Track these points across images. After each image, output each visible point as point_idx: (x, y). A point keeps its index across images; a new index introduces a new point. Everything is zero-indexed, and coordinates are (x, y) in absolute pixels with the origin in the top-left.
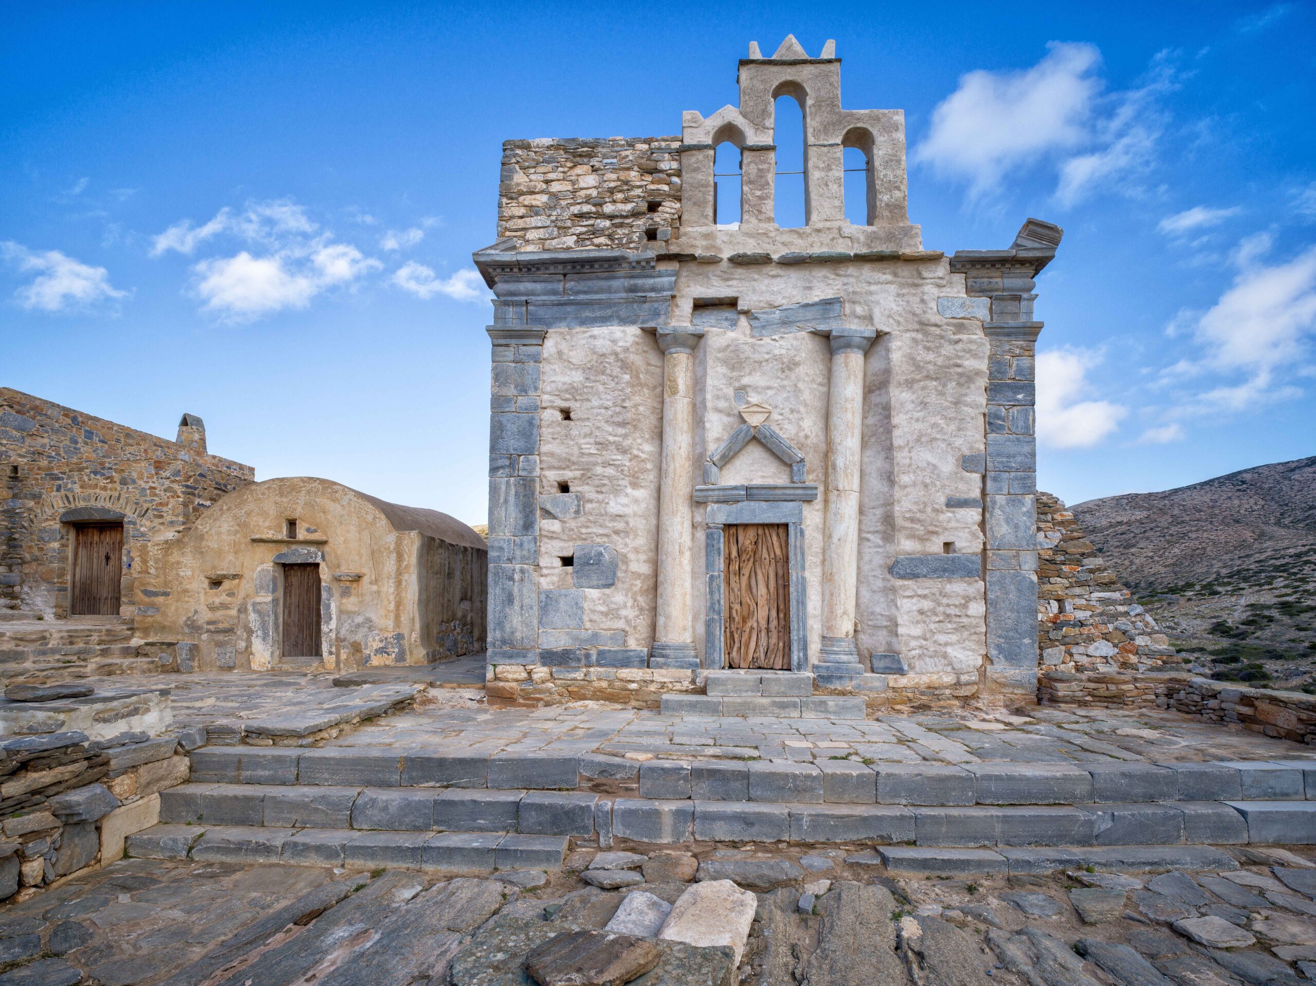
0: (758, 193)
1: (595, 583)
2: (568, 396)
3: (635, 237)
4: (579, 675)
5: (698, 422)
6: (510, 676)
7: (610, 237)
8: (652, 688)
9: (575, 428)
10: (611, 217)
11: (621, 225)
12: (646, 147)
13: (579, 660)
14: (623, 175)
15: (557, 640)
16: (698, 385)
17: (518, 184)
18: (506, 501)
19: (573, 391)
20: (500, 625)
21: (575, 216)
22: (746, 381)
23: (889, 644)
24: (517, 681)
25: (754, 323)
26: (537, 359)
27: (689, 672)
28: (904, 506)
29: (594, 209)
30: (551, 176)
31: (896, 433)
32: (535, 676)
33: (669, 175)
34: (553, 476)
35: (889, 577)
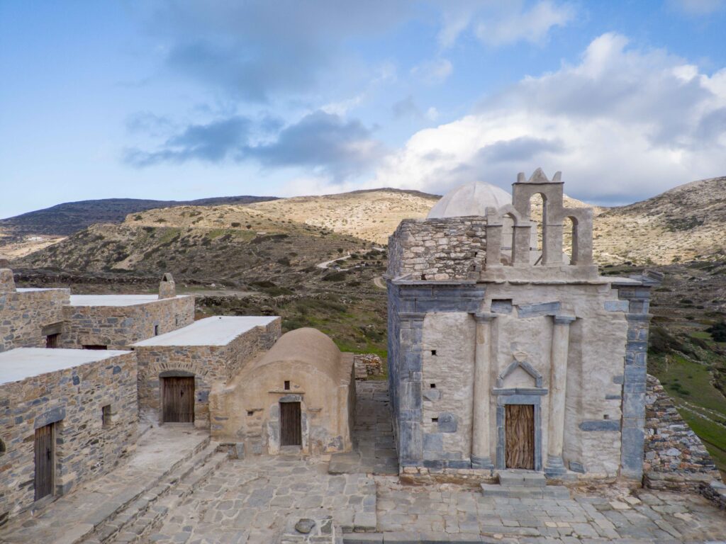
0: (522, 248)
1: (447, 430)
2: (435, 345)
3: (465, 270)
4: (441, 472)
5: (493, 356)
6: (410, 472)
7: (454, 269)
8: (473, 478)
9: (439, 359)
10: (454, 260)
11: (459, 264)
12: (469, 223)
13: (441, 465)
14: (459, 238)
15: (431, 456)
16: (493, 339)
17: (410, 242)
18: (408, 393)
19: (437, 343)
20: (406, 449)
21: (437, 258)
22: (516, 340)
23: (578, 459)
24: (413, 474)
25: (520, 311)
26: (421, 327)
27: (489, 471)
28: (587, 398)
29: (446, 255)
30: (425, 238)
31: (584, 365)
32: (422, 472)
33: (481, 238)
34: (429, 382)
35: (578, 429)
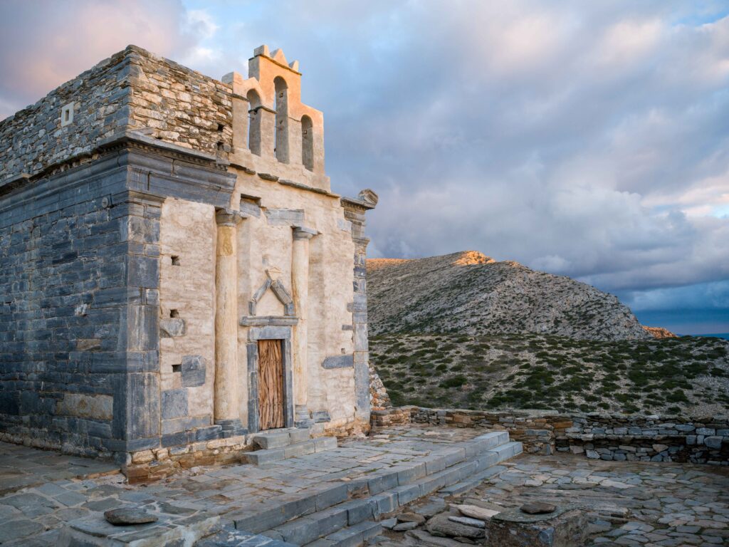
0: (268, 137)
1: (193, 383)
2: (178, 248)
3: (213, 145)
4: (186, 450)
5: (243, 274)
6: (143, 459)
7: (198, 140)
8: (226, 451)
9: (183, 272)
10: (199, 127)
11: (204, 134)
12: (214, 85)
13: (187, 439)
14: (204, 100)
15: (171, 427)
16: (241, 249)
17: (142, 82)
18: (139, 324)
19: (180, 244)
20: (136, 420)
21: (178, 119)
22: (268, 252)
23: (322, 406)
24: (146, 462)
25: (268, 215)
26: (158, 216)
27: (243, 437)
29: (189, 118)
30: (164, 85)
32: (160, 456)
33: (226, 109)
34: (167, 306)
35: (322, 368)
